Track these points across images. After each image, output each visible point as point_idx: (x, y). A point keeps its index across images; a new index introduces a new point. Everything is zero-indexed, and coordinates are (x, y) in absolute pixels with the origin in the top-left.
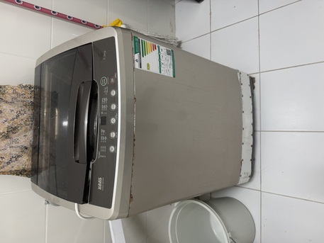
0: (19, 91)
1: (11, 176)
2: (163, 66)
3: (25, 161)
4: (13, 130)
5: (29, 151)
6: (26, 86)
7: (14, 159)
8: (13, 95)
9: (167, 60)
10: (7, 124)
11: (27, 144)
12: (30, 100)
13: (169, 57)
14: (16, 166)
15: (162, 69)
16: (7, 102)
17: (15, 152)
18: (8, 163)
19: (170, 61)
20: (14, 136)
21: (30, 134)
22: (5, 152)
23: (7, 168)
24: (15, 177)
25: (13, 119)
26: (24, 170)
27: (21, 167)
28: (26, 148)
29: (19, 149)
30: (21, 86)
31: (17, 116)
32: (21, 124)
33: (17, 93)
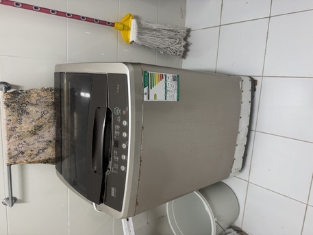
0: (42, 94)
1: (40, 164)
2: (168, 93)
3: (50, 152)
4: (39, 128)
5: (53, 144)
6: (47, 89)
7: (41, 151)
8: (37, 98)
9: (172, 86)
10: (34, 123)
11: (51, 138)
12: (51, 101)
13: (175, 83)
14: (43, 156)
15: (167, 96)
16: (32, 105)
17: (41, 146)
18: (37, 155)
19: (176, 87)
20: (40, 133)
21: (53, 130)
22: (34, 146)
23: (37, 159)
24: (43, 164)
25: (39, 119)
26: (50, 159)
27: (47, 157)
28: (50, 142)
29: (44, 143)
30: (44, 90)
31: (42, 116)
32: (45, 123)
33: (40, 96)
